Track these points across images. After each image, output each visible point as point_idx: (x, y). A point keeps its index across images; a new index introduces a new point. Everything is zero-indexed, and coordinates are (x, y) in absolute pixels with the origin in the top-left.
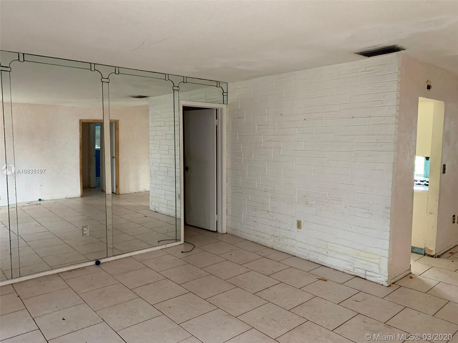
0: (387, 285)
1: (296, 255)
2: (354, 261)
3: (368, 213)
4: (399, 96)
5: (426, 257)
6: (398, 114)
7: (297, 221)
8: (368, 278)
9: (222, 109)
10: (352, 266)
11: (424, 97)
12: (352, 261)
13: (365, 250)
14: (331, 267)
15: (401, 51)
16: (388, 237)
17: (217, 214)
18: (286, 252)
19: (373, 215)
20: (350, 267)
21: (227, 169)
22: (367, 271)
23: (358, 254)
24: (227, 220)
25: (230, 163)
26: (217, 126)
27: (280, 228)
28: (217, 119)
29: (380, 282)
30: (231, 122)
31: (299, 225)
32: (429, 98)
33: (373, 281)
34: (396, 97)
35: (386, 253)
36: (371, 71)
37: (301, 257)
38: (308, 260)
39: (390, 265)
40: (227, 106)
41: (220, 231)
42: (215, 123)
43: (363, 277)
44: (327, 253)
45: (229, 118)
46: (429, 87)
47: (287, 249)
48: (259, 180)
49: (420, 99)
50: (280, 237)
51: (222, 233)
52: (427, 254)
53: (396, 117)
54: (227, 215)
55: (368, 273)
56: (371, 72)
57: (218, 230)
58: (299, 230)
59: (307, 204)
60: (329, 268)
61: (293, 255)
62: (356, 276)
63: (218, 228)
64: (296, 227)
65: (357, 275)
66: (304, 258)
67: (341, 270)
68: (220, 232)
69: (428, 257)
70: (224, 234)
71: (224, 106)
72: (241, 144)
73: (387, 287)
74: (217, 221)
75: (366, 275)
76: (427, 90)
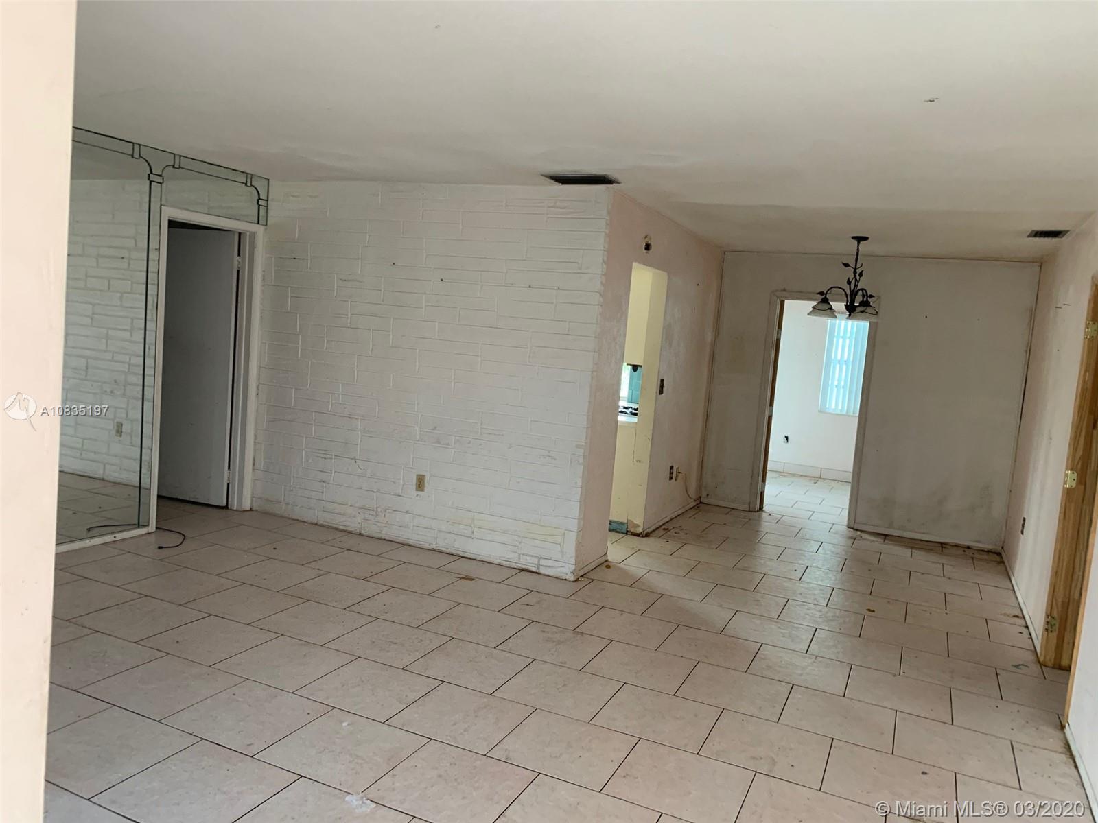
0: (572, 579)
1: (410, 543)
2: (520, 543)
3: (547, 458)
4: (605, 259)
5: (629, 537)
6: (603, 288)
7: (417, 475)
8: (543, 571)
9: (253, 235)
10: (516, 553)
11: (639, 263)
12: (517, 543)
13: (540, 521)
14: (478, 559)
15: (614, 184)
16: (578, 497)
17: (229, 468)
18: (391, 539)
19: (555, 459)
20: (511, 555)
21: (260, 367)
22: (541, 558)
23: (528, 529)
24: (254, 481)
25: (266, 355)
26: (238, 271)
27: (379, 491)
28: (239, 255)
29: (562, 575)
30: (273, 265)
31: (420, 483)
32: (647, 265)
33: (551, 574)
34: (601, 261)
35: (574, 525)
36: (565, 208)
37: (420, 546)
38: (435, 550)
39: (579, 546)
40: (266, 229)
41: (235, 505)
42: (236, 263)
43: (534, 570)
44: (473, 532)
45: (268, 255)
46: (648, 247)
47: (391, 533)
48: (336, 395)
49: (635, 265)
50: (379, 510)
51: (240, 509)
52: (630, 532)
53: (600, 295)
54: (254, 470)
55: (542, 562)
56: (564, 210)
57: (229, 503)
58: (419, 493)
59: (439, 443)
60: (475, 560)
61: (405, 542)
62: (523, 570)
63: (230, 500)
64: (414, 487)
65: (524, 567)
66: (427, 546)
67: (497, 561)
68: (235, 509)
69: (632, 536)
70: (244, 511)
71: (259, 230)
72: (298, 315)
73: (573, 582)
74: (228, 484)
75: (539, 566)
76: (645, 251)
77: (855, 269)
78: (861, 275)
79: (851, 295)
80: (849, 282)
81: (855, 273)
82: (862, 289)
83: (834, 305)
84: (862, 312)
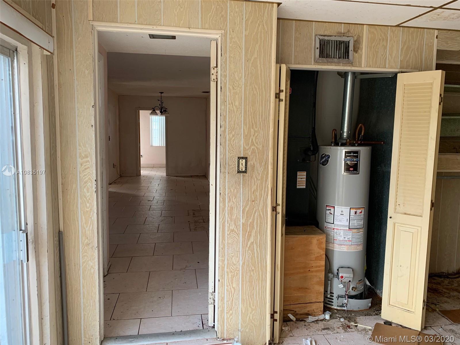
77: (161, 101)
78: (163, 103)
79: (161, 109)
80: (160, 105)
81: (161, 102)
82: (164, 107)
83: (157, 111)
84: (165, 113)
